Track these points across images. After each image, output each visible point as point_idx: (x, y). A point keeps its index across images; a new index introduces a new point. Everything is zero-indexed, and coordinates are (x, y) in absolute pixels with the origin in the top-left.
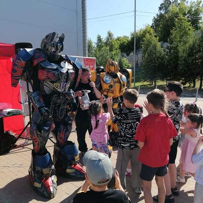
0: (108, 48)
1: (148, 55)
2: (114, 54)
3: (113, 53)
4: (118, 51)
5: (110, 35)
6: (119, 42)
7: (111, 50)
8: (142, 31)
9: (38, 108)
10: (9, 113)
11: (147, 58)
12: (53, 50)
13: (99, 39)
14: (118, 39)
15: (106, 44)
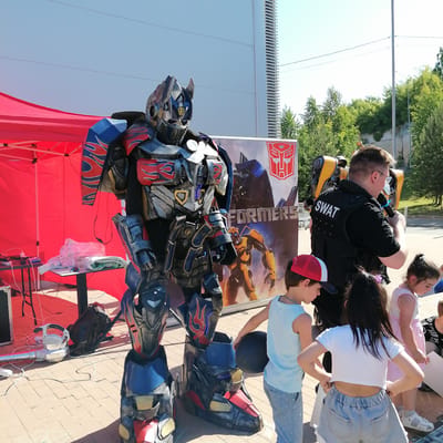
0: (330, 125)
1: (428, 134)
2: (345, 138)
3: (342, 135)
4: (355, 129)
5: (334, 96)
6: (355, 111)
7: (336, 129)
8: (411, 83)
9: (137, 253)
10: (97, 264)
11: (426, 142)
12: (168, 116)
13: (311, 106)
14: (354, 104)
15: (325, 116)
